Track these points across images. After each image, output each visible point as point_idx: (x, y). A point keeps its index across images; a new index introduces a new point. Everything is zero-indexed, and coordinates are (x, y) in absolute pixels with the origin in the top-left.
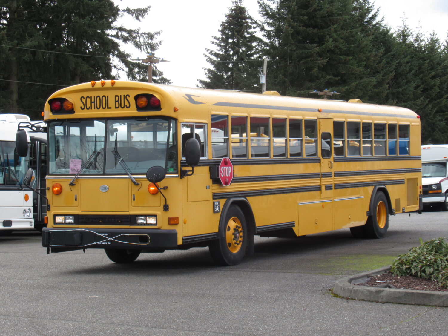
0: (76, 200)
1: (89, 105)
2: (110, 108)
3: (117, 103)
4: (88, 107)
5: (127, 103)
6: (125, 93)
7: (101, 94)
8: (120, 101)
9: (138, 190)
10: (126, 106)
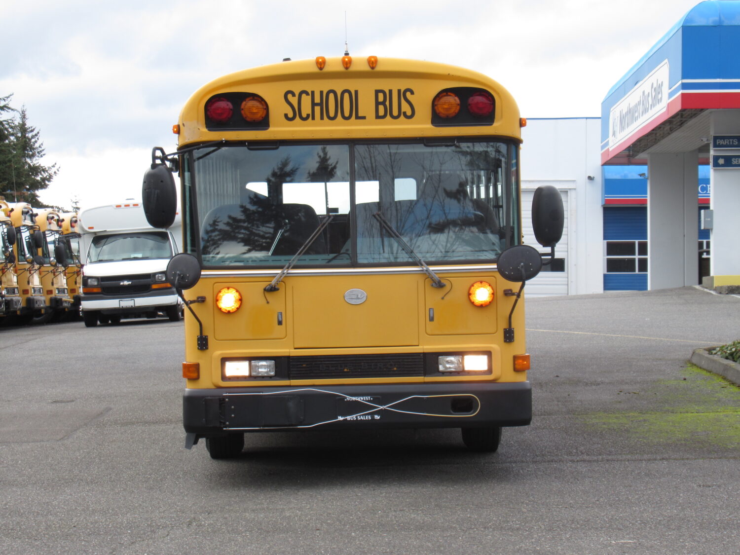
0: (280, 323)
1: (306, 109)
2: (364, 118)
3: (381, 108)
4: (304, 115)
5: (405, 107)
6: (403, 85)
7: (339, 86)
8: (387, 103)
9: (443, 298)
10: (405, 113)
